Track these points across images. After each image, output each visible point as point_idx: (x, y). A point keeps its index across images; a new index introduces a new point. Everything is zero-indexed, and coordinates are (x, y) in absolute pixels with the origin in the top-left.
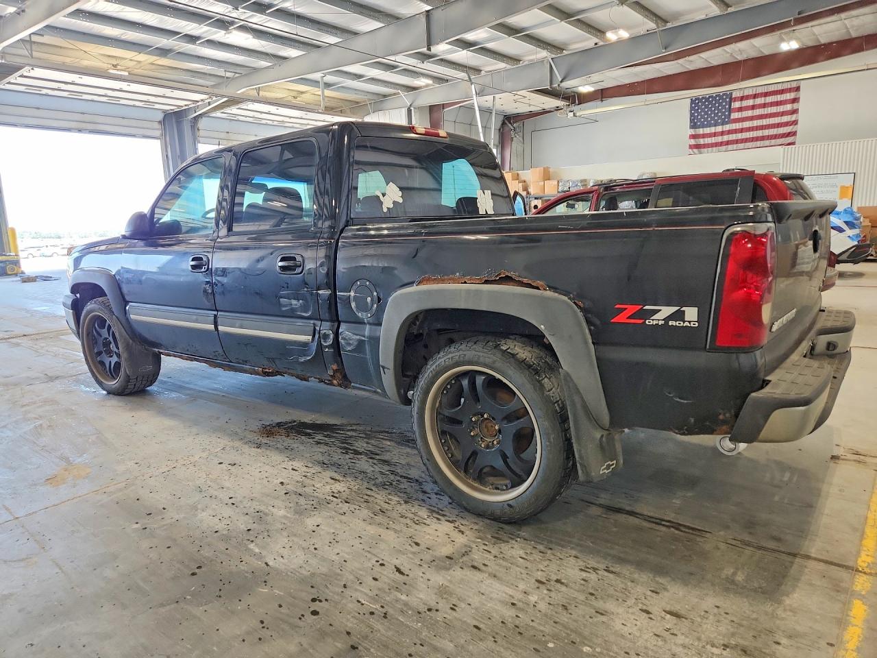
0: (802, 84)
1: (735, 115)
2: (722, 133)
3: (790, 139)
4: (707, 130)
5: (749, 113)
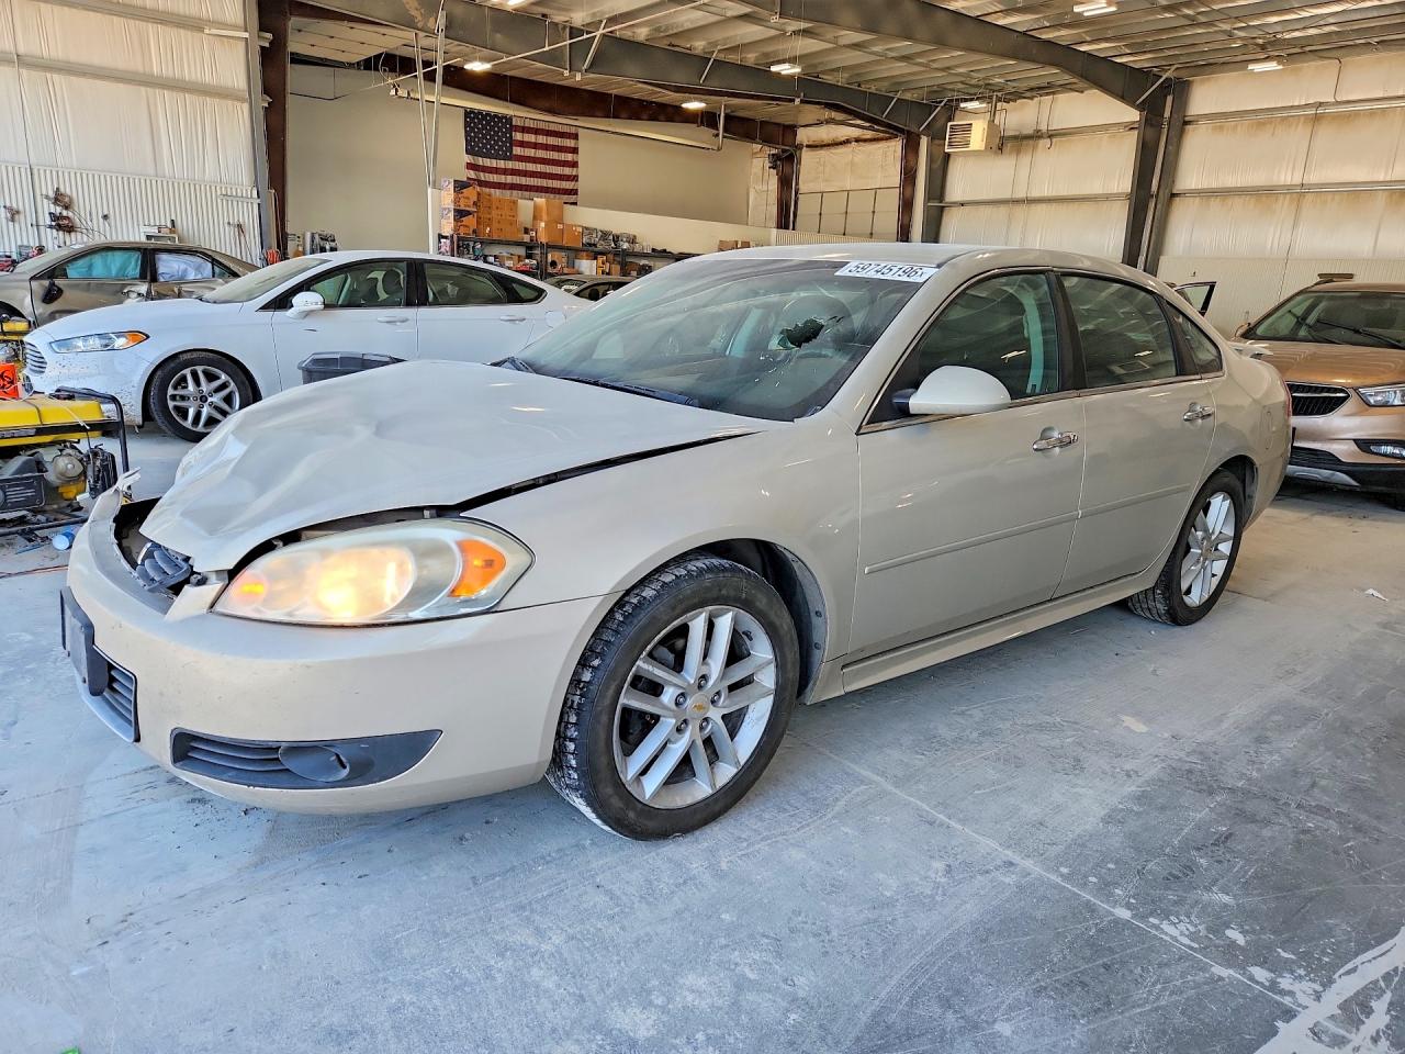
0: (581, 131)
1: (517, 151)
2: (505, 172)
3: (572, 198)
4: (488, 162)
5: (530, 152)
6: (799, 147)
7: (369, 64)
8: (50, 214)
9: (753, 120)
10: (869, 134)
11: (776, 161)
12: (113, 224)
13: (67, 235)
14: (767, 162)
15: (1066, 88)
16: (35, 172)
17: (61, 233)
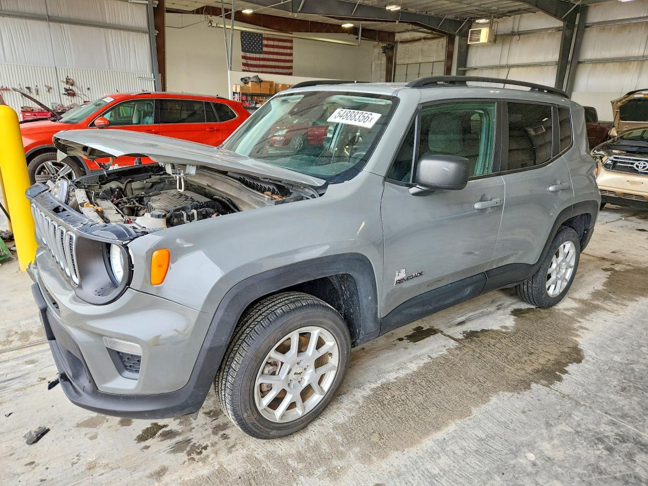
0: (293, 39)
1: (265, 49)
2: (259, 59)
3: (290, 71)
4: (252, 55)
5: (272, 50)
6: (396, 43)
7: (198, 11)
8: (65, 88)
9: (375, 30)
10: (430, 36)
11: (385, 49)
12: (92, 92)
13: (72, 97)
14: (381, 50)
15: (527, 11)
16: (58, 69)
17: (70, 97)
